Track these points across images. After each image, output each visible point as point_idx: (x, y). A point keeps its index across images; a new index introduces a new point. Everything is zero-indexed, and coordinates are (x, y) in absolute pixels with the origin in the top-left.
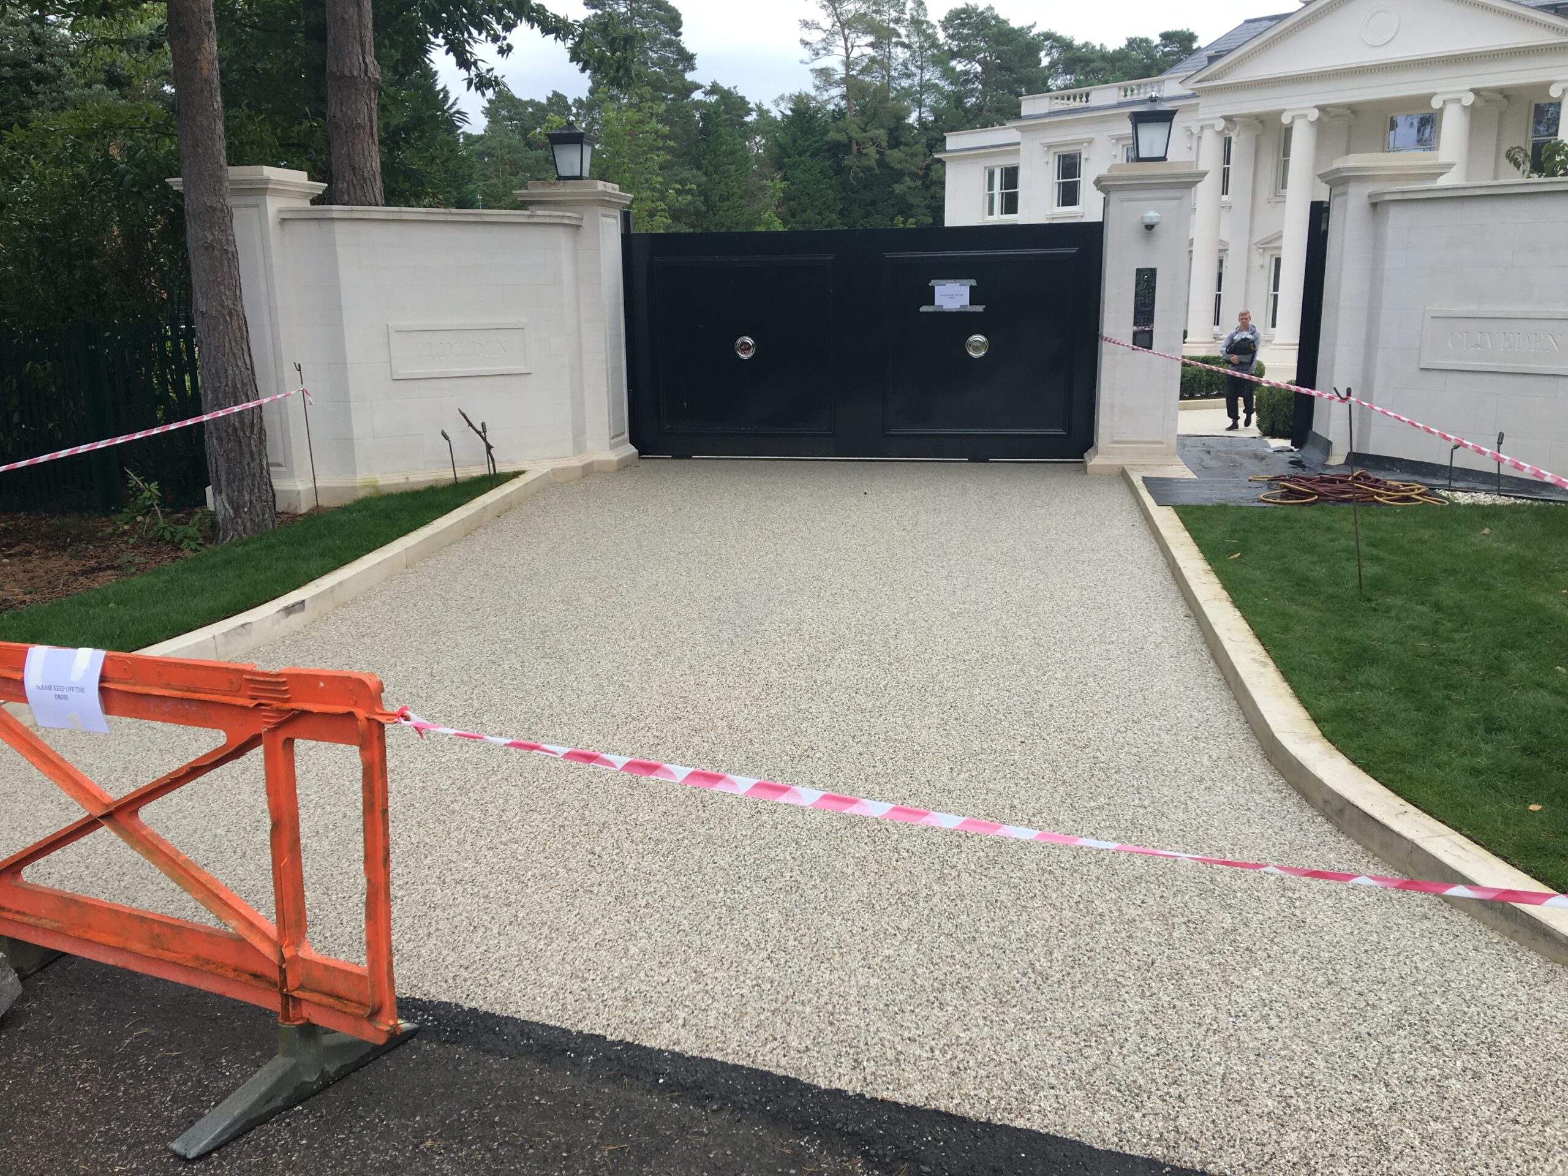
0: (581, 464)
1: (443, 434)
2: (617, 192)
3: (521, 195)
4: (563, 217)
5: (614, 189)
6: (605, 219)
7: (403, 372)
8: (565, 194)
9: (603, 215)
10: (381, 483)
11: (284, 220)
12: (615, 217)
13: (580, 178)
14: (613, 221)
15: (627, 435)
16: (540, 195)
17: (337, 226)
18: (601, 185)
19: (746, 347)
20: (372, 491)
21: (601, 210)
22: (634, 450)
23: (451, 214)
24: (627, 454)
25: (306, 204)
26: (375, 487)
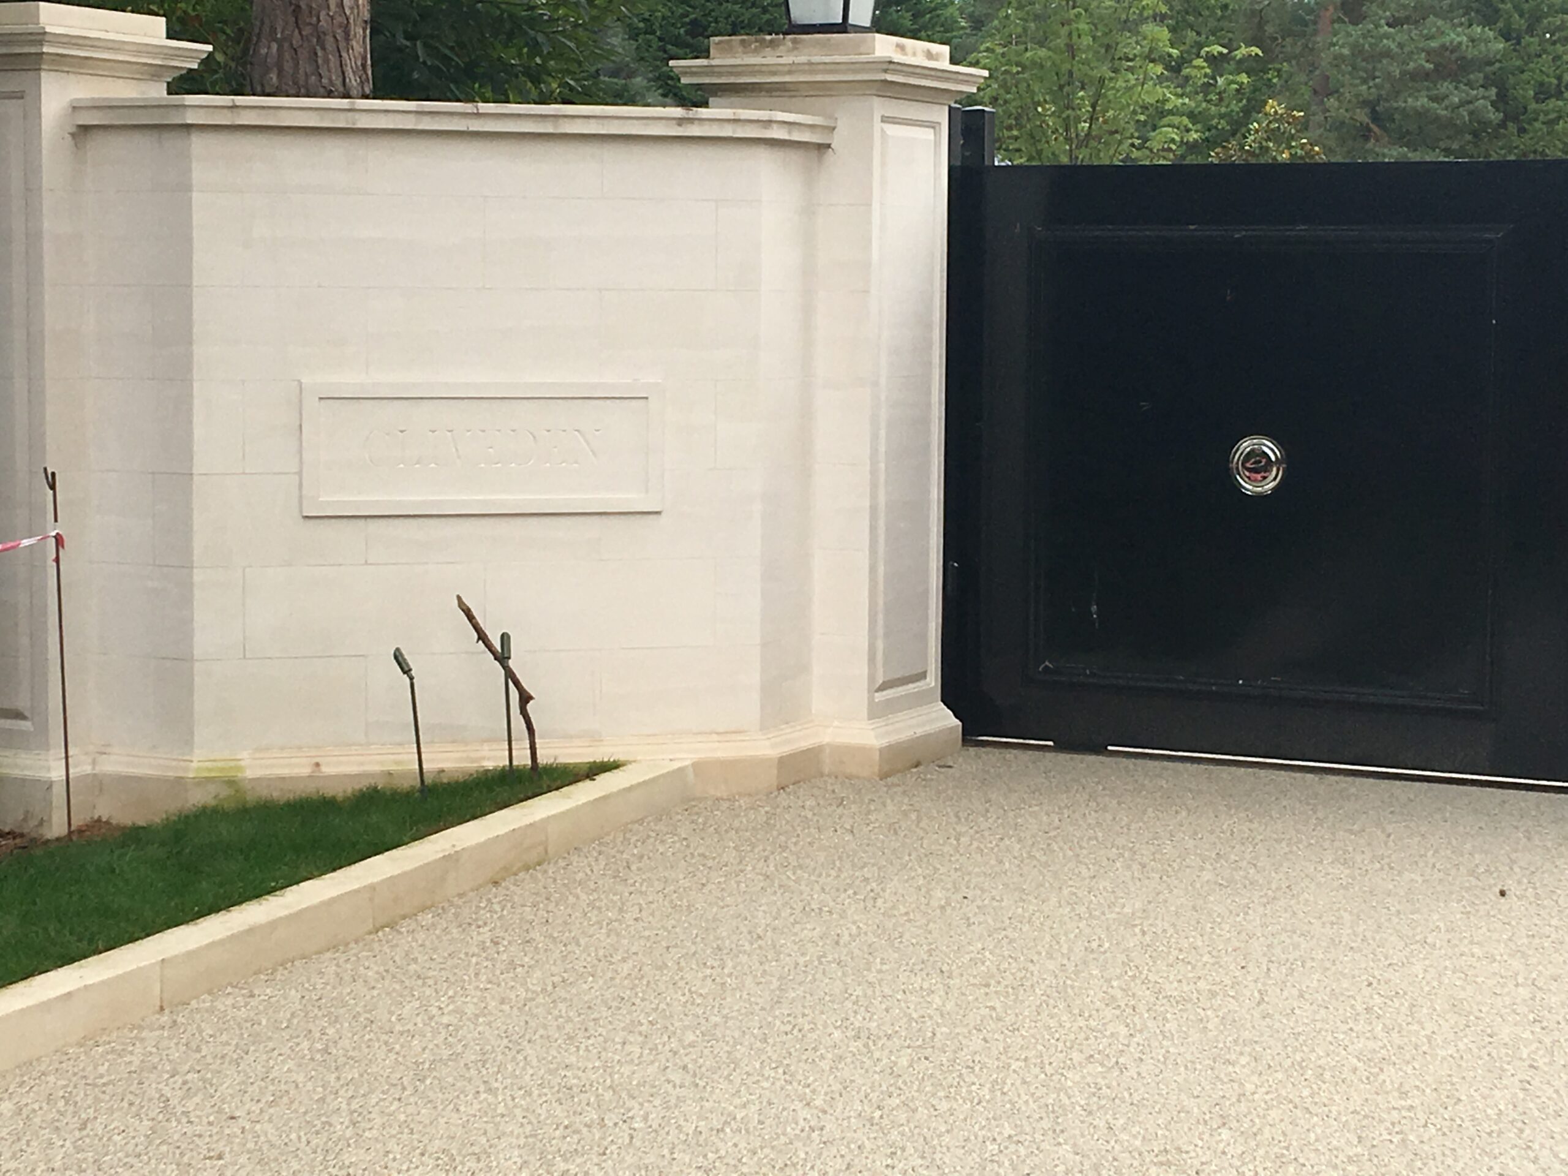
0: (774, 753)
1: (398, 657)
2: (945, 64)
3: (688, 72)
4: (769, 123)
5: (929, 55)
6: (892, 130)
7: (332, 499)
8: (792, 69)
9: (885, 119)
10: (249, 774)
11: (85, 129)
12: (933, 126)
13: (843, 27)
14: (928, 134)
15: (933, 680)
16: (733, 70)
17: (198, 143)
18: (885, 46)
19: (1258, 464)
20: (225, 792)
21: (880, 107)
22: (948, 720)
23: (478, 115)
24: (929, 728)
25: (158, 91)
26: (231, 783)
